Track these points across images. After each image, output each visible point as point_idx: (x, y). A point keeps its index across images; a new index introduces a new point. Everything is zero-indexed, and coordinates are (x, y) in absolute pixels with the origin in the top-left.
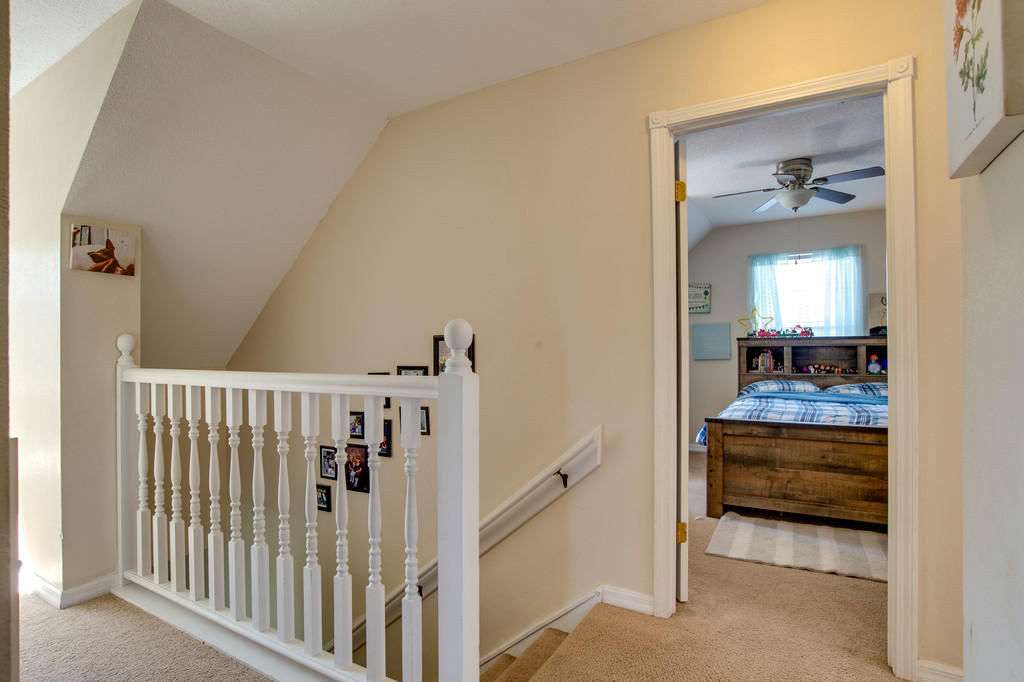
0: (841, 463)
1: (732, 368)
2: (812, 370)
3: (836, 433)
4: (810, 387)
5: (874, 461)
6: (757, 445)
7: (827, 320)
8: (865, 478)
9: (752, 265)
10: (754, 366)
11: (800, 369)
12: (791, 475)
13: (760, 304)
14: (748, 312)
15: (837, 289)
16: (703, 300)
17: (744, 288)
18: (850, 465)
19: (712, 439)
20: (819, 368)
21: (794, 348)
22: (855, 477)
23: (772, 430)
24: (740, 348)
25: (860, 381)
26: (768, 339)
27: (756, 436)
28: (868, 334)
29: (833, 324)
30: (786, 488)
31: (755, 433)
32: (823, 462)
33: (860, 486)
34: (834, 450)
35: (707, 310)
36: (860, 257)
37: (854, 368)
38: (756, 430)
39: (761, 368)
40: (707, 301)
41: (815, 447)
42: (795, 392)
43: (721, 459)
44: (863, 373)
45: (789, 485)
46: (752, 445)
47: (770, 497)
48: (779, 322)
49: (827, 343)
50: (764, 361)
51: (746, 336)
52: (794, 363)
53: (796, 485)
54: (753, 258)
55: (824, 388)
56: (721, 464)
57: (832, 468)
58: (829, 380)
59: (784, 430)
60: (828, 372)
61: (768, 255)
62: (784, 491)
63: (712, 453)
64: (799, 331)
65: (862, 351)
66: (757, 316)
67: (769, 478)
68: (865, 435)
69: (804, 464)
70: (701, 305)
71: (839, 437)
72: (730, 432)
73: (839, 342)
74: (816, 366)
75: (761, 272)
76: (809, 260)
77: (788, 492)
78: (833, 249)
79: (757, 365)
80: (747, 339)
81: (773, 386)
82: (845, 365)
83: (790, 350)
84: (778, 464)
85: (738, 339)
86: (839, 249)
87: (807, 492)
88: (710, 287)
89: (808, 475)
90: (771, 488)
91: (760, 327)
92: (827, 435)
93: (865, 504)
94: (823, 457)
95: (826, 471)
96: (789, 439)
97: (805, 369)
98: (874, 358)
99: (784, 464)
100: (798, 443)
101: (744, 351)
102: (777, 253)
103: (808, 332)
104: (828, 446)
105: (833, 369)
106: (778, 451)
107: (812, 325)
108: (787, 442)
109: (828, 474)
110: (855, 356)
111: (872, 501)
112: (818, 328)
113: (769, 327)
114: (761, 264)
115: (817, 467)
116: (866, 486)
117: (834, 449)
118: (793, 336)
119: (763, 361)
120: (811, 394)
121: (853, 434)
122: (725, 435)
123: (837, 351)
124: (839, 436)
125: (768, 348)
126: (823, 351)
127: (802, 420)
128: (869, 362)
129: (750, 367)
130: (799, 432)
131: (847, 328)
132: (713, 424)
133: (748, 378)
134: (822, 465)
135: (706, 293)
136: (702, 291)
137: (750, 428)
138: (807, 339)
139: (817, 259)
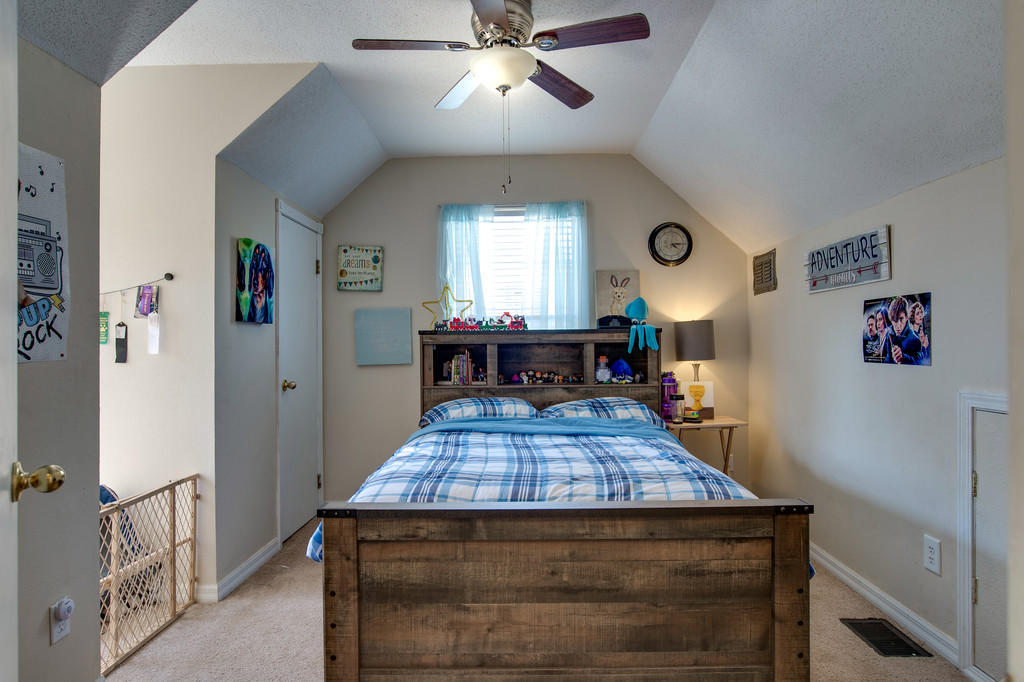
0: (585, 582)
1: (410, 381)
2: (525, 379)
3: (576, 523)
4: (522, 409)
5: (641, 572)
6: (428, 559)
7: (545, 307)
8: (625, 606)
9: (444, 220)
10: (445, 374)
11: (509, 380)
12: (494, 616)
13: (455, 280)
14: (437, 291)
15: (557, 262)
16: (370, 270)
17: (433, 254)
18: (601, 583)
19: (335, 554)
20: (534, 376)
21: (500, 346)
22: (609, 607)
23: (457, 525)
24: (423, 346)
25: (588, 395)
26: (465, 333)
27: (425, 540)
28: (595, 326)
29: (552, 312)
30: (485, 644)
31: (422, 533)
32: (554, 582)
33: (618, 622)
34: (573, 557)
35: (375, 286)
36: (585, 219)
37: (579, 377)
38: (427, 528)
39: (455, 378)
40: (378, 273)
41: (537, 552)
42: (502, 418)
43: (354, 596)
44: (590, 383)
45: (492, 637)
46: (418, 560)
47: (455, 666)
48: (480, 308)
49: (545, 339)
50: (460, 366)
51: (432, 328)
52: (501, 371)
53: (503, 635)
54: (447, 208)
55: (541, 406)
56: (353, 608)
57: (569, 593)
58: (549, 395)
59: (480, 524)
60: (547, 381)
61: (467, 205)
62: (480, 651)
63: (335, 587)
64: (508, 322)
65: (590, 350)
66: (450, 298)
67: (452, 625)
68: (627, 522)
69: (519, 590)
70: (368, 278)
71: (581, 531)
72: (373, 535)
73: (560, 338)
74: (531, 373)
75: (457, 231)
76: (522, 218)
77: (489, 650)
78: (552, 203)
79: (450, 373)
80: (434, 333)
81: (469, 409)
82: (566, 371)
83: (495, 348)
84: (469, 595)
85: (421, 333)
86: (559, 205)
87: (523, 648)
88: (382, 250)
89: (526, 612)
90: (456, 647)
91: (455, 314)
92: (560, 528)
93: (626, 657)
94: (553, 573)
95: (560, 601)
96: (489, 541)
97: (516, 378)
98: (603, 360)
99: (482, 593)
100: (507, 547)
101: (430, 351)
102: (480, 205)
103: (519, 323)
104: (561, 550)
105: (552, 376)
106: (469, 569)
107: (526, 313)
108: (486, 548)
109: (562, 605)
110: (580, 357)
111: (639, 650)
112: (535, 318)
113: (467, 315)
114: (457, 219)
115: (542, 594)
116: (627, 621)
117: (572, 554)
118: (498, 329)
119: (457, 367)
120: (524, 421)
121: (605, 523)
122: (360, 542)
123: (557, 351)
124: (582, 529)
125: (465, 346)
126: (538, 350)
127: (514, 499)
128: (597, 365)
129: (440, 375)
130: (509, 524)
131: (570, 318)
132: (336, 522)
133: (434, 394)
134: (552, 589)
135: (376, 260)
136: (369, 257)
137: (414, 523)
138: (519, 332)
139: (531, 217)
